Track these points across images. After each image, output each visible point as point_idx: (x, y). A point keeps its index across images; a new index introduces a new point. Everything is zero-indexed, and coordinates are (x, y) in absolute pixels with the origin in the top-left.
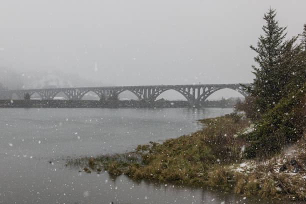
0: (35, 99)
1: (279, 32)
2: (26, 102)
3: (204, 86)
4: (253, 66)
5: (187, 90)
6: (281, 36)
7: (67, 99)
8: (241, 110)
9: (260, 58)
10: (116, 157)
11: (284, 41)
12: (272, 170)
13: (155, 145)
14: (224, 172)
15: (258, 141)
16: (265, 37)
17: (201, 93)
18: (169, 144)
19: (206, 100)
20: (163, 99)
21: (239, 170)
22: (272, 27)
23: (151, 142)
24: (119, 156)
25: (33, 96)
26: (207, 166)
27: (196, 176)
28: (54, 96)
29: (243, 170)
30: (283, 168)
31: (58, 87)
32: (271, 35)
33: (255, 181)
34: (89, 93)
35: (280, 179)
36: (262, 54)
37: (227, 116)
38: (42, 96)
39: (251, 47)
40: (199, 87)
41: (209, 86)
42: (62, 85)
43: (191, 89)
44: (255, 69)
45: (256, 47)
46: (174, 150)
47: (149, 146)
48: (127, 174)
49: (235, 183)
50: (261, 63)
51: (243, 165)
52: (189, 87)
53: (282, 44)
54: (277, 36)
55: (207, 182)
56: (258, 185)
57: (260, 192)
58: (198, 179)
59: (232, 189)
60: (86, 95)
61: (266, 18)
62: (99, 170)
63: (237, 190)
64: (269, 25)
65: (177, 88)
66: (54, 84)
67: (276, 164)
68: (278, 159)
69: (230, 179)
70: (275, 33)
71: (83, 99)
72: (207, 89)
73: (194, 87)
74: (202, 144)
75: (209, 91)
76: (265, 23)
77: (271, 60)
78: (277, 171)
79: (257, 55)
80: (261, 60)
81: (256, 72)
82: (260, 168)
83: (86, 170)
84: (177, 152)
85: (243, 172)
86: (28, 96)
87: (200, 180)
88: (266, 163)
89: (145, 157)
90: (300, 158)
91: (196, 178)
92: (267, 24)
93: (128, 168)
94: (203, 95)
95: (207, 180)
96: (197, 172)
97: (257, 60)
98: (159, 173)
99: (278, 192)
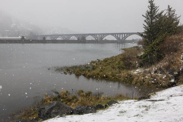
0: (48, 39)
1: (156, 8)
2: (44, 41)
3: (125, 34)
4: (144, 24)
5: (117, 35)
6: (157, 10)
7: (62, 39)
8: (140, 44)
9: (147, 20)
10: (80, 66)
11: (158, 12)
12: (150, 73)
13: (99, 61)
14: (128, 74)
15: (145, 59)
16: (149, 11)
17: (123, 36)
18: (106, 60)
19: (125, 40)
20: (106, 39)
21: (135, 73)
22: (152, 6)
23: (98, 60)
24: (81, 66)
25: (47, 38)
26: (121, 71)
27: (116, 75)
28: (57, 38)
29: (137, 73)
30: (156, 72)
31: (58, 34)
32: (152, 10)
33: (143, 78)
34: (73, 36)
35: (154, 77)
36: (148, 19)
37: (134, 47)
38: (51, 38)
39: (143, 15)
40: (122, 34)
41: (127, 34)
42: (60, 33)
43: (119, 35)
44: (145, 26)
45: (145, 15)
46: (107, 63)
47: (96, 61)
48: (84, 75)
49: (133, 79)
50: (147, 23)
51: (137, 70)
52: (118, 34)
53: (157, 14)
54: (155, 11)
55: (120, 78)
56: (143, 80)
57: (144, 83)
58: (116, 77)
59: (131, 82)
60: (71, 37)
61: (150, 2)
62: (71, 73)
63: (134, 82)
64: (151, 5)
65: (112, 34)
66: (57, 33)
67: (152, 70)
68: (153, 67)
69: (131, 77)
70: (154, 9)
71: (70, 39)
72: (126, 35)
73: (120, 34)
74: (120, 60)
75: (127, 36)
76: (149, 4)
77: (151, 21)
78: (153, 73)
79: (145, 19)
80: (147, 21)
81: (145, 27)
82: (145, 72)
83: (65, 73)
84: (109, 64)
85: (137, 74)
86: (44, 38)
87: (117, 77)
88: (148, 70)
89: (94, 66)
90: (163, 67)
91: (115, 77)
92: (150, 5)
93: (84, 72)
94: (124, 37)
95: (120, 77)
96: (116, 74)
97: (145, 21)
98: (98, 74)
99: (153, 83)
